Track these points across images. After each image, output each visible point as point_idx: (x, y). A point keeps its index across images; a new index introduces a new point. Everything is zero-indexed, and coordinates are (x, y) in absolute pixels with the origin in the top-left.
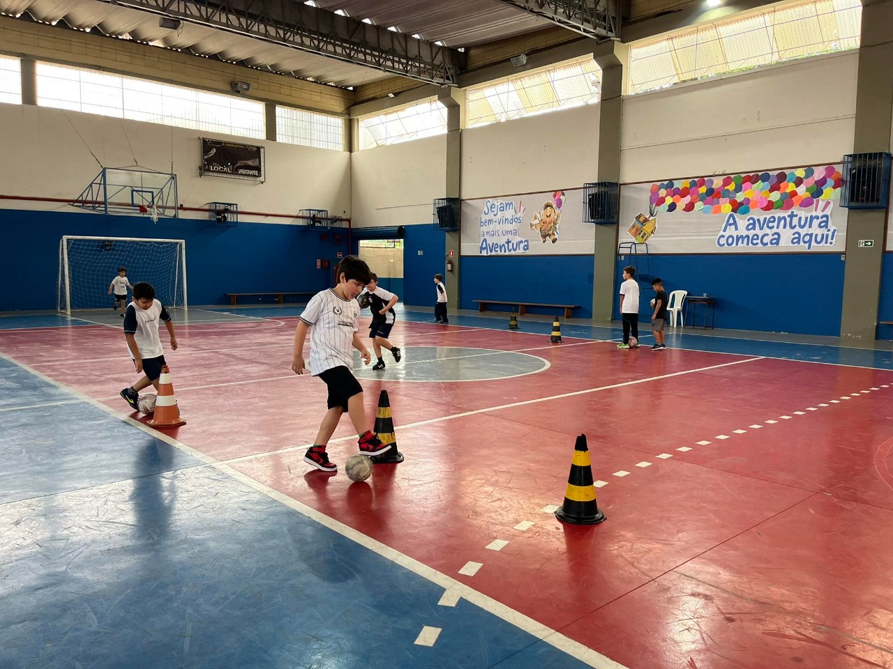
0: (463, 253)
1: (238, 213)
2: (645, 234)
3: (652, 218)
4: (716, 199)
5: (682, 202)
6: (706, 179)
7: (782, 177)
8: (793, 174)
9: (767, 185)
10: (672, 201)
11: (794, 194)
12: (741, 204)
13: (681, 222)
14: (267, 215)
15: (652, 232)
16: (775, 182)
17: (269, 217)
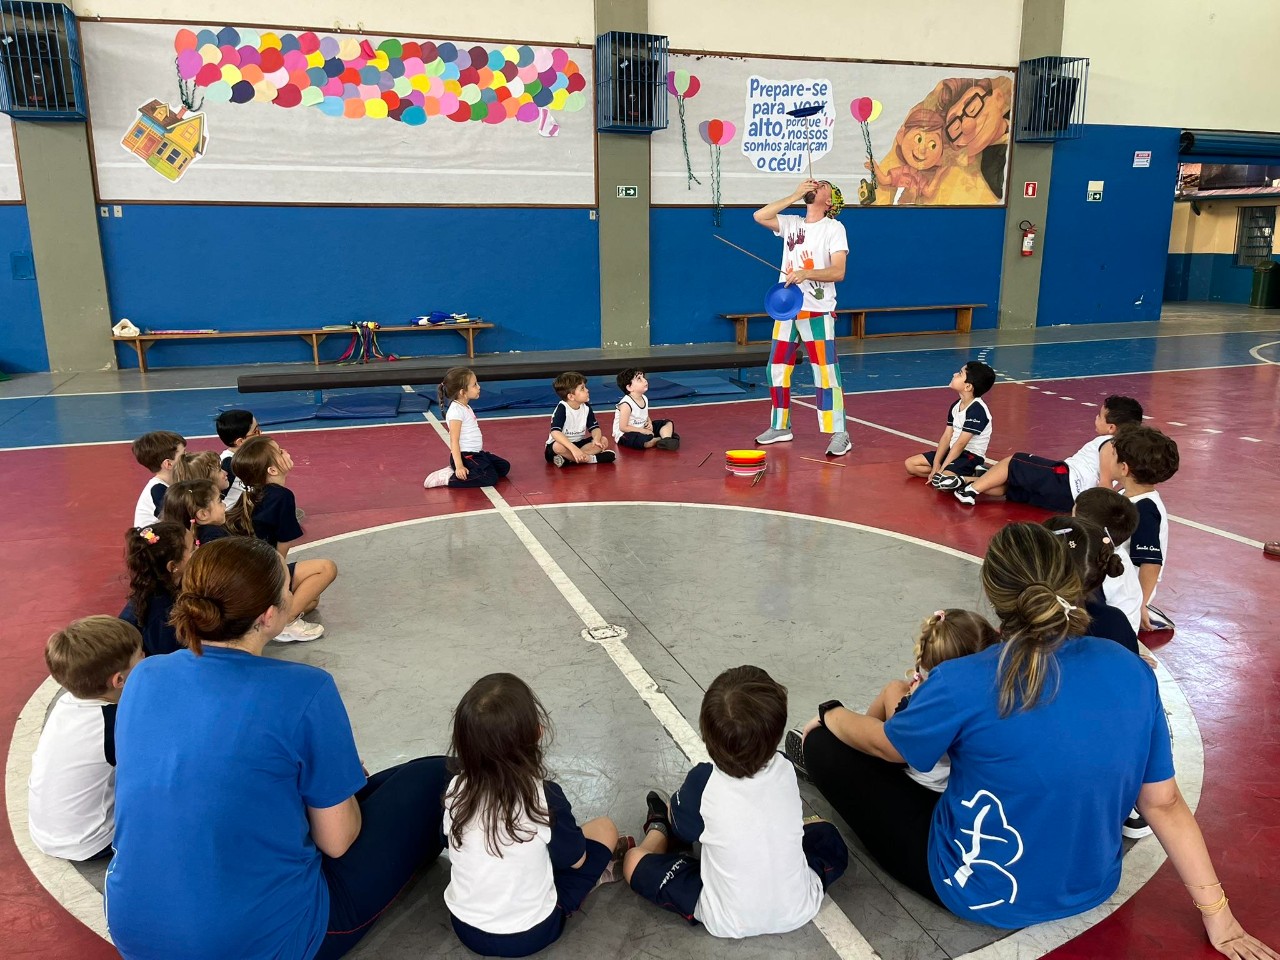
2: (176, 153)
3: (188, 115)
4: (349, 86)
5: (269, 84)
6: (320, 36)
7: (479, 57)
8: (498, 53)
9: (454, 70)
10: (240, 79)
11: (504, 93)
12: (406, 103)
13: (273, 130)
15: (196, 150)
16: (468, 63)
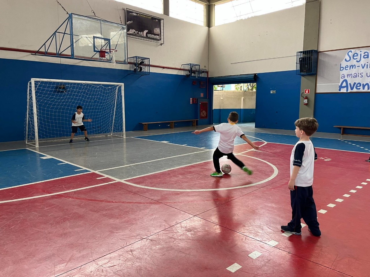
0: (318, 91)
1: (149, 66)
14: (164, 68)
17: (165, 69)
